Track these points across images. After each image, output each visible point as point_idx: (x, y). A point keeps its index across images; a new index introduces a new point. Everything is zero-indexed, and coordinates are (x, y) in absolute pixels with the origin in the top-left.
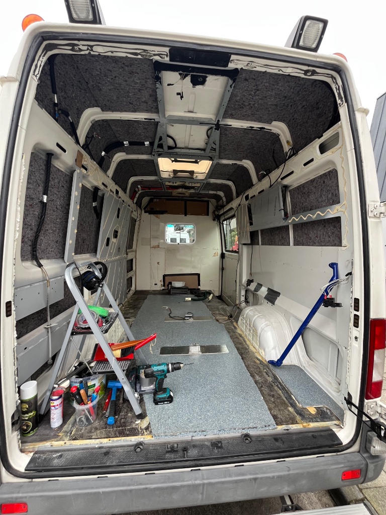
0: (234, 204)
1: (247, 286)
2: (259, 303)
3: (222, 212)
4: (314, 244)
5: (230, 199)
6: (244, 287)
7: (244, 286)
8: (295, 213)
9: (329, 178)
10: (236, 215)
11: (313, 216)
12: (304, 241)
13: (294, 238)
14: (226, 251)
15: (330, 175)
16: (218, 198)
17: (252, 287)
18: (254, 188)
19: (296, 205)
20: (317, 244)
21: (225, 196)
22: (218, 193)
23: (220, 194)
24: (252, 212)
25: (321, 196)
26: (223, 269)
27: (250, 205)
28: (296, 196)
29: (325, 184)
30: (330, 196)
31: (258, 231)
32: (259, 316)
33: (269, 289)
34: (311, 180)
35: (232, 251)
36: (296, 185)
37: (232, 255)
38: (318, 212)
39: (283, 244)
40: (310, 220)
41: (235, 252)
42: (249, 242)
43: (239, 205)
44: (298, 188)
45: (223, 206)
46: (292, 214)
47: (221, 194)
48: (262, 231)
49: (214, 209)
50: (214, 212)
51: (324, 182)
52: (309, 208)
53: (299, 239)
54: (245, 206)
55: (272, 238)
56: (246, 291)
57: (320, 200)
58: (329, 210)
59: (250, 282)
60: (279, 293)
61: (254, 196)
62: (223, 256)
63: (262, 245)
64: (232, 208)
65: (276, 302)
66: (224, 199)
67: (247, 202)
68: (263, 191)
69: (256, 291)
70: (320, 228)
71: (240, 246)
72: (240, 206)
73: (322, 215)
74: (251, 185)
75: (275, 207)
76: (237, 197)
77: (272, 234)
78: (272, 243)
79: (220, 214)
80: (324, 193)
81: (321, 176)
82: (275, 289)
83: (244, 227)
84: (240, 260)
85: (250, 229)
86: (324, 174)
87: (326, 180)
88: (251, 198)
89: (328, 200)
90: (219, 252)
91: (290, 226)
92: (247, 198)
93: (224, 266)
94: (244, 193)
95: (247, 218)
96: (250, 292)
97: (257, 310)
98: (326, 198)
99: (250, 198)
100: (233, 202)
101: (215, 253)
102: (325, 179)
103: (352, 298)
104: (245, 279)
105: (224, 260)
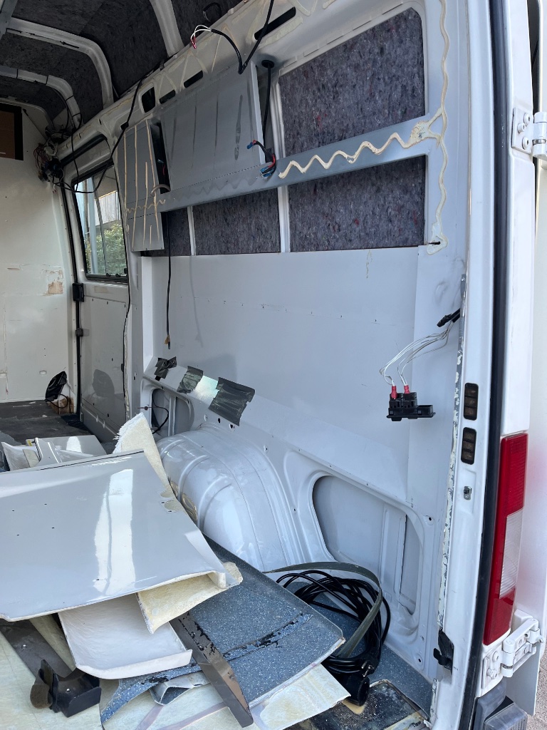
0: (108, 122)
1: (158, 378)
2: (196, 424)
3: (66, 150)
4: (347, 244)
5: (92, 106)
6: (147, 383)
7: (149, 380)
8: (298, 149)
9: (395, 37)
10: (116, 161)
11: (351, 155)
12: (319, 235)
13: (293, 227)
14: (90, 278)
15: (398, 27)
16: (52, 101)
17: (173, 379)
18: (171, 68)
19: (300, 125)
20: (356, 242)
21: (75, 95)
22: (50, 84)
23: (58, 88)
24: (168, 149)
25: (372, 95)
26: (80, 334)
27: (159, 125)
28: (298, 97)
29: (385, 57)
30: (396, 96)
31: (184, 210)
32: (197, 463)
33: (221, 381)
34: (345, 45)
35: (108, 278)
36: (299, 59)
37: (105, 290)
38: (365, 144)
39: (260, 249)
40: (342, 169)
41: (118, 279)
42: (160, 245)
43: (125, 126)
44: (307, 69)
45: (70, 131)
46: (288, 155)
47: (61, 85)
48: (199, 209)
49: (42, 141)
50: (40, 149)
51: (382, 50)
52: (337, 133)
53: (305, 231)
54: (142, 129)
55: (228, 232)
56: (156, 393)
57: (368, 108)
58: (396, 135)
59: (164, 366)
60: (252, 391)
61: (172, 94)
62: (78, 293)
63: (198, 253)
64: (100, 138)
65: (244, 417)
66: (73, 106)
67: (151, 115)
68: (199, 76)
69: (186, 391)
70: (367, 195)
71: (133, 259)
72: (127, 130)
73: (377, 151)
74: (161, 58)
75: (239, 130)
76: (116, 99)
77: (230, 218)
78: (229, 246)
79: (62, 156)
80: (381, 87)
81: (373, 29)
82: (240, 380)
83: (142, 201)
84: (132, 301)
85: (161, 203)
86: (382, 25)
87: (387, 45)
88: (163, 101)
89: (392, 109)
90: (67, 281)
91: (280, 189)
92: (149, 101)
93: (83, 325)
94: (139, 86)
95: (150, 170)
96: (167, 395)
97: (190, 446)
98: (386, 103)
99: (157, 102)
100: (103, 115)
101: (52, 285)
102: (386, 39)
103: (458, 385)
104: (149, 360)
105: (82, 305)
